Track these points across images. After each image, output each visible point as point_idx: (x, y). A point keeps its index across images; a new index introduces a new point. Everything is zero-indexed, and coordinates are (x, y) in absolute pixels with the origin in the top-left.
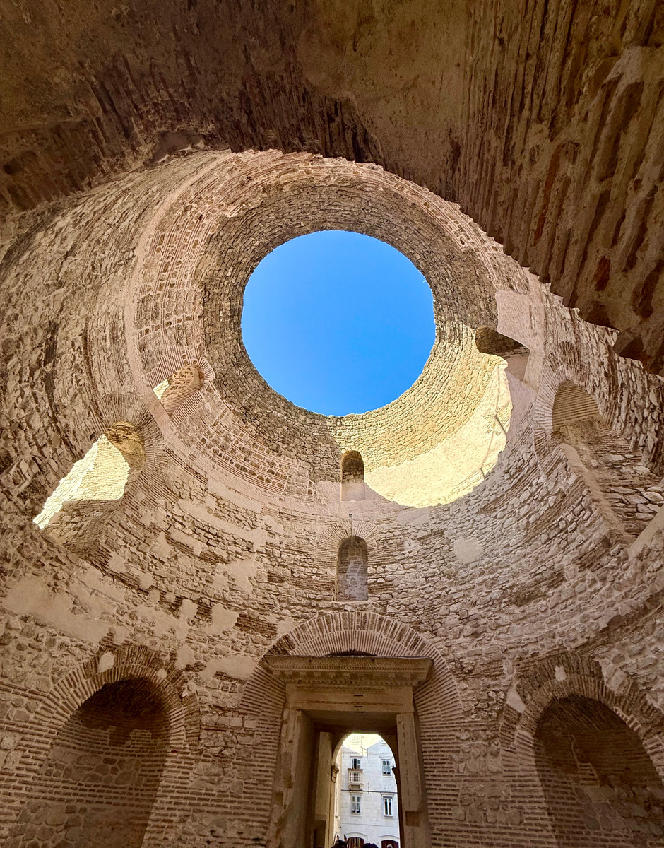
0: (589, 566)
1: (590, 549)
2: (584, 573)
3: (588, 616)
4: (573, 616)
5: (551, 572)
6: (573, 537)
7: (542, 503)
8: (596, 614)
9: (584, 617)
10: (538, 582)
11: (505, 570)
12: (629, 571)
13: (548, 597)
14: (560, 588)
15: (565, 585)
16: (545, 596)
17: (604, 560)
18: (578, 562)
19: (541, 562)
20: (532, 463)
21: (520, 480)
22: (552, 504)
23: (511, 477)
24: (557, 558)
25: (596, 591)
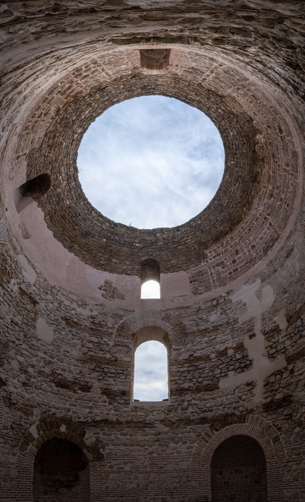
0: (107, 395)
1: (113, 389)
2: (103, 395)
3: (93, 412)
4: (86, 408)
5: (85, 384)
6: (108, 379)
7: (102, 352)
8: (98, 414)
9: (91, 412)
10: (75, 383)
11: (59, 363)
12: (127, 409)
13: (77, 393)
14: (86, 393)
15: (89, 393)
16: (75, 392)
17: (118, 398)
18: (103, 389)
19: (82, 376)
20: (110, 330)
21: (97, 329)
22: (107, 357)
23: (93, 323)
24: (93, 381)
25: (104, 406)
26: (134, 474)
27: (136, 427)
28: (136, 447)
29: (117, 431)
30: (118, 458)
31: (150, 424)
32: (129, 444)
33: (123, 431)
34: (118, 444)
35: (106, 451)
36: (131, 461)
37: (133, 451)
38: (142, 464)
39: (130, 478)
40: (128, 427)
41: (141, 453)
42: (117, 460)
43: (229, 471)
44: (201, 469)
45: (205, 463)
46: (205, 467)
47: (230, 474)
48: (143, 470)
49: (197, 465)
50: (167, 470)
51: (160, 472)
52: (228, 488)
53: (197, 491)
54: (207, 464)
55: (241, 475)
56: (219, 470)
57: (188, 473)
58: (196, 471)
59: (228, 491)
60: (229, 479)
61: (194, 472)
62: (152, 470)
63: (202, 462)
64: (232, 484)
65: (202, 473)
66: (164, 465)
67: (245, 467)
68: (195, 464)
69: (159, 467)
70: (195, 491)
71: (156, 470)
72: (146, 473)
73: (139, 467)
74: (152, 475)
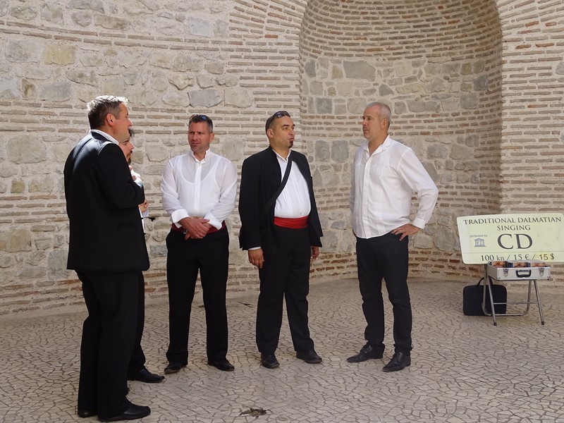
26: (12, 37)
43: (331, 65)
44: (264, 44)
45: (279, 27)
46: (281, 39)
47: (333, 78)
48: (47, 24)
49: (249, 28)
50: (141, 38)
51: (113, 40)
52: (328, 120)
53: (251, 122)
54: (286, 28)
55: (365, 81)
56: (308, 59)
57: (220, 57)
58: (247, 50)
59: (328, 129)
60: (332, 92)
61: (238, 54)
62: (83, 30)
63: (269, 21)
64: (341, 110)
65: (267, 61)
66: (130, 14)
67: (381, 58)
68: (243, 27)
69: (109, 19)
70: (244, 123)
71: (99, 30)
72: (57, 38)
73: (31, 12)
74: (84, 52)
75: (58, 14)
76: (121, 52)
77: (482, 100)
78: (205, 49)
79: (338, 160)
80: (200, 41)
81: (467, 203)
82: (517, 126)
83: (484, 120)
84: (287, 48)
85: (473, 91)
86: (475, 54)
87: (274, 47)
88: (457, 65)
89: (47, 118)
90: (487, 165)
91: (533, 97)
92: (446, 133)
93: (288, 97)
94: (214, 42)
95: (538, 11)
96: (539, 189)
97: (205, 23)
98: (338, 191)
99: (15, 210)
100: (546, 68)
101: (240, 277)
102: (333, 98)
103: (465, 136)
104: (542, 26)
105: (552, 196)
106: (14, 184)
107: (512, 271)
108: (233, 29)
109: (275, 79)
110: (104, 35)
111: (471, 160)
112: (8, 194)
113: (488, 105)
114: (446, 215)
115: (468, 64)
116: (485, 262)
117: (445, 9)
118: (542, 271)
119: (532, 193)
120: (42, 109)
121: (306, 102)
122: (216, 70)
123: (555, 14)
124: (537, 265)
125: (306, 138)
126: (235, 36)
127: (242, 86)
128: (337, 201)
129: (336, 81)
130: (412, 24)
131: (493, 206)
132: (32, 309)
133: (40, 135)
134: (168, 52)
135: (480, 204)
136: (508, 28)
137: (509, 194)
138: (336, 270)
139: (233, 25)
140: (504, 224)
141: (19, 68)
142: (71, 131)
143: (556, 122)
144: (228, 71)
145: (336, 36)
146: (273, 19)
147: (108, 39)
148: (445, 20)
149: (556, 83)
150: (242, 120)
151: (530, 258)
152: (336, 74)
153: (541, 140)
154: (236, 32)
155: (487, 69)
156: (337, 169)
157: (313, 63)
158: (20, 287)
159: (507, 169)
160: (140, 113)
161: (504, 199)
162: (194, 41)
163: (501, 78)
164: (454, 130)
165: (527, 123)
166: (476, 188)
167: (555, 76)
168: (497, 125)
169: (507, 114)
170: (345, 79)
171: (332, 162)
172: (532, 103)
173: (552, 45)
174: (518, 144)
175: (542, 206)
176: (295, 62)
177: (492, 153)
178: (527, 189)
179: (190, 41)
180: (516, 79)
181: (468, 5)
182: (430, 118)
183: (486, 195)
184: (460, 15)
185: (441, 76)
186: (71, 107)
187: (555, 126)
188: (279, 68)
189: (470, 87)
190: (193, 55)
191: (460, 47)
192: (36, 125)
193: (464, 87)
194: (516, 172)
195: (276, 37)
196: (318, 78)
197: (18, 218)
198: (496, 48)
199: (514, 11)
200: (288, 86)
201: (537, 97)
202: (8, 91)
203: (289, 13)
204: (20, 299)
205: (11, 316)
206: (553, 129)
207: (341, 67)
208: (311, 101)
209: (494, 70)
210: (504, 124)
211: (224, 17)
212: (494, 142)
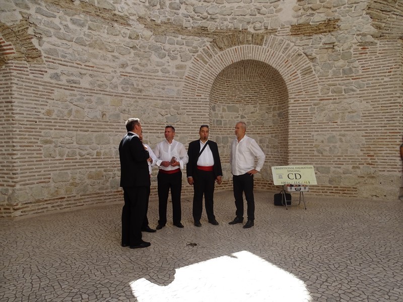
26: (98, 95)
27: (98, 15)
28: (100, 51)
29: (66, 14)
30: (68, 64)
31: (121, 17)
32: (87, 43)
33: (76, 17)
34: (67, 38)
35: (46, 46)
36: (91, 72)
37: (95, 56)
38: (110, 80)
39: (89, 101)
40: (84, 12)
41: (107, 63)
42: (67, 66)
43: (222, 107)
44: (196, 99)
45: (202, 92)
46: (203, 97)
47: (223, 112)
48: (112, 90)
49: (190, 92)
50: (148, 96)
51: (137, 97)
52: (220, 128)
53: (191, 129)
54: (205, 93)
55: (235, 113)
56: (213, 104)
57: (179, 103)
58: (189, 101)
59: (221, 132)
60: (222, 117)
61: (186, 102)
62: (126, 93)
63: (198, 90)
64: (225, 124)
65: (197, 105)
66: (144, 87)
67: (241, 104)
68: (188, 92)
69: (136, 88)
70: (188, 129)
71: (132, 93)
72: (115, 96)
73: (106, 85)
74: (126, 101)
75: (116, 87)
76: (140, 101)
77: (281, 121)
78: (173, 100)
79: (224, 144)
80: (171, 97)
81: (275, 161)
82: (295, 131)
83: (282, 129)
84: (205, 100)
85: (277, 117)
86: (278, 103)
87: (200, 100)
88: (271, 107)
89: (111, 127)
90: (283, 146)
91: (301, 120)
92: (267, 134)
93: (205, 119)
94: (176, 98)
95: (302, 87)
96: (303, 156)
97: (173, 90)
98: (224, 156)
99: (97, 163)
100: (305, 109)
101: (185, 190)
102: (222, 120)
103: (274, 135)
104: (304, 93)
105: (308, 159)
106: (97, 153)
107: (293, 188)
108: (184, 93)
109: (200, 112)
110: (133, 95)
111: (277, 144)
112: (95, 157)
113: (283, 123)
114: (267, 165)
115: (275, 107)
116: (283, 184)
117: (266, 86)
118: (305, 188)
119: (300, 157)
120: (109, 123)
121: (212, 121)
122: (177, 108)
123: (309, 88)
124: (303, 186)
125: (212, 135)
126: (185, 95)
127: (187, 115)
128: (224, 160)
129: (223, 113)
130: (253, 92)
131: (285, 162)
132: (104, 202)
133: (108, 133)
134: (158, 101)
135: (280, 161)
136: (291, 94)
137: (292, 158)
138: (224, 187)
139: (184, 91)
140: (290, 169)
141: (100, 108)
142: (120, 132)
143: (310, 130)
144: (182, 109)
145: (224, 96)
146: (199, 89)
147: (135, 96)
148: (266, 90)
149: (310, 115)
150: (187, 128)
151: (300, 183)
152: (224, 110)
153: (304, 137)
154: (185, 94)
155: (283, 109)
156: (224, 147)
157: (215, 106)
158: (99, 193)
159: (291, 148)
160: (147, 125)
161: (290, 160)
162: (169, 97)
163: (288, 113)
164: (270, 132)
165: (299, 130)
166: (278, 155)
167: (309, 112)
168: (287, 131)
169: (291, 126)
170: (227, 112)
171: (222, 144)
172: (300, 122)
173: (308, 100)
174: (295, 138)
175: (304, 163)
176: (208, 105)
177: (285, 141)
178: (298, 156)
179: (167, 97)
180: (294, 113)
181: (275, 84)
182: (260, 128)
183: (282, 158)
184: (272, 88)
185: (264, 112)
186: (120, 122)
187: (309, 131)
188: (202, 108)
189: (276, 116)
190: (168, 103)
191: (272, 101)
192: (106, 130)
193: (274, 116)
194: (294, 149)
195: (201, 96)
196: (216, 112)
197: (98, 166)
198: (286, 101)
199: (293, 87)
200: (205, 115)
201: (302, 120)
202: (96, 116)
203: (206, 87)
204: (99, 198)
205: (95, 205)
206: (308, 133)
207: (226, 108)
208: (214, 121)
209: (285, 110)
210: (290, 130)
211: (180, 88)
212: (285, 137)
